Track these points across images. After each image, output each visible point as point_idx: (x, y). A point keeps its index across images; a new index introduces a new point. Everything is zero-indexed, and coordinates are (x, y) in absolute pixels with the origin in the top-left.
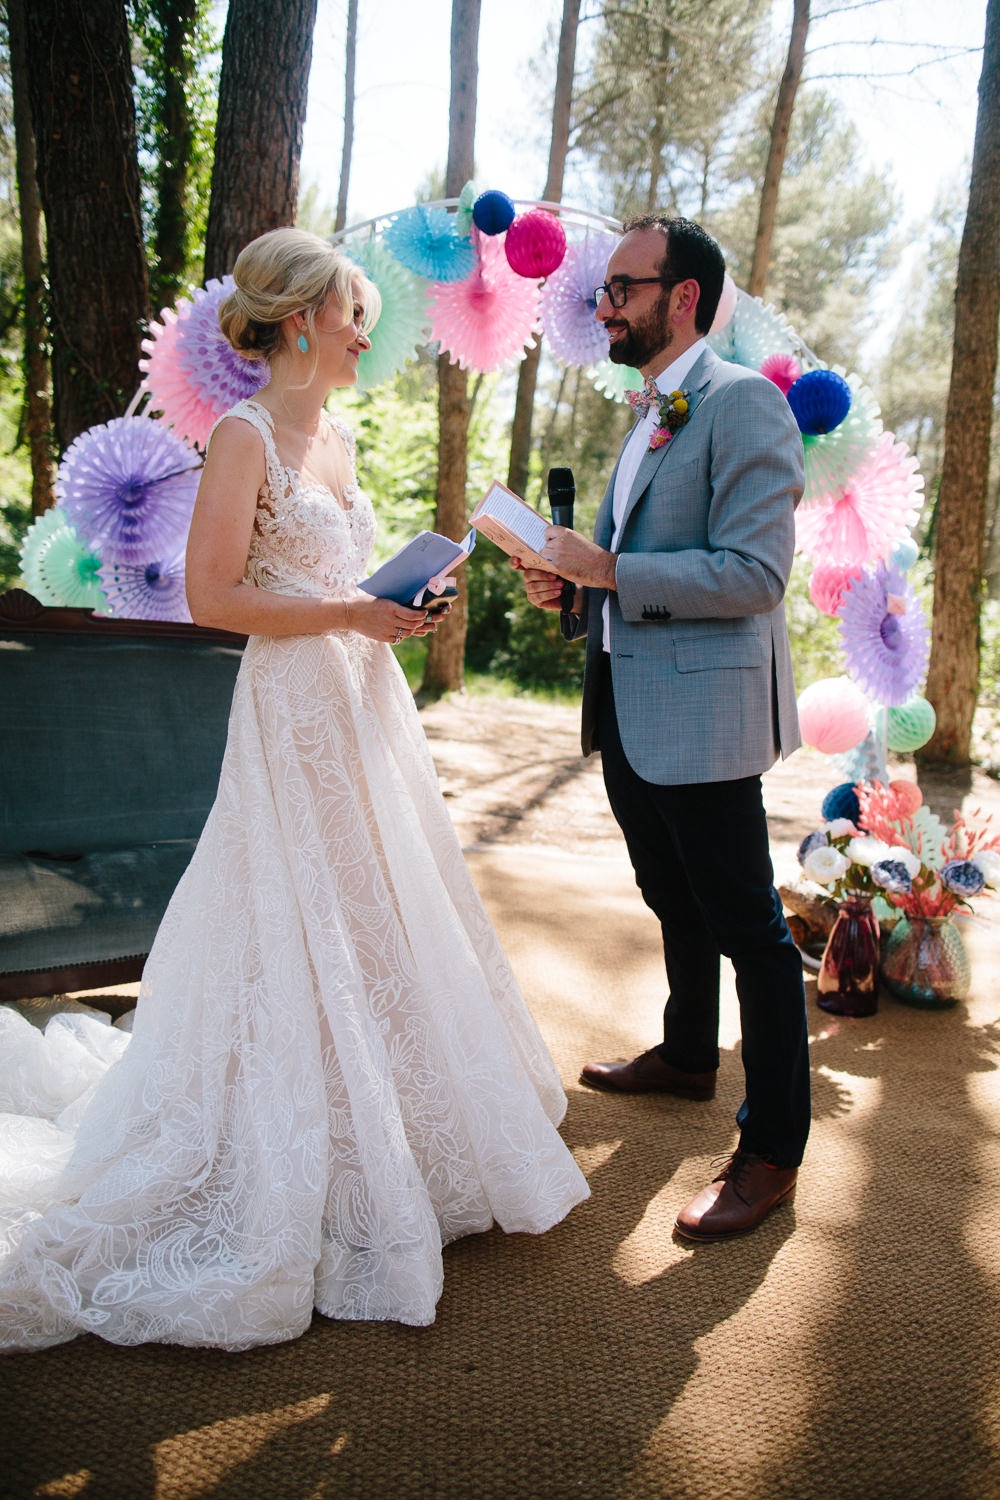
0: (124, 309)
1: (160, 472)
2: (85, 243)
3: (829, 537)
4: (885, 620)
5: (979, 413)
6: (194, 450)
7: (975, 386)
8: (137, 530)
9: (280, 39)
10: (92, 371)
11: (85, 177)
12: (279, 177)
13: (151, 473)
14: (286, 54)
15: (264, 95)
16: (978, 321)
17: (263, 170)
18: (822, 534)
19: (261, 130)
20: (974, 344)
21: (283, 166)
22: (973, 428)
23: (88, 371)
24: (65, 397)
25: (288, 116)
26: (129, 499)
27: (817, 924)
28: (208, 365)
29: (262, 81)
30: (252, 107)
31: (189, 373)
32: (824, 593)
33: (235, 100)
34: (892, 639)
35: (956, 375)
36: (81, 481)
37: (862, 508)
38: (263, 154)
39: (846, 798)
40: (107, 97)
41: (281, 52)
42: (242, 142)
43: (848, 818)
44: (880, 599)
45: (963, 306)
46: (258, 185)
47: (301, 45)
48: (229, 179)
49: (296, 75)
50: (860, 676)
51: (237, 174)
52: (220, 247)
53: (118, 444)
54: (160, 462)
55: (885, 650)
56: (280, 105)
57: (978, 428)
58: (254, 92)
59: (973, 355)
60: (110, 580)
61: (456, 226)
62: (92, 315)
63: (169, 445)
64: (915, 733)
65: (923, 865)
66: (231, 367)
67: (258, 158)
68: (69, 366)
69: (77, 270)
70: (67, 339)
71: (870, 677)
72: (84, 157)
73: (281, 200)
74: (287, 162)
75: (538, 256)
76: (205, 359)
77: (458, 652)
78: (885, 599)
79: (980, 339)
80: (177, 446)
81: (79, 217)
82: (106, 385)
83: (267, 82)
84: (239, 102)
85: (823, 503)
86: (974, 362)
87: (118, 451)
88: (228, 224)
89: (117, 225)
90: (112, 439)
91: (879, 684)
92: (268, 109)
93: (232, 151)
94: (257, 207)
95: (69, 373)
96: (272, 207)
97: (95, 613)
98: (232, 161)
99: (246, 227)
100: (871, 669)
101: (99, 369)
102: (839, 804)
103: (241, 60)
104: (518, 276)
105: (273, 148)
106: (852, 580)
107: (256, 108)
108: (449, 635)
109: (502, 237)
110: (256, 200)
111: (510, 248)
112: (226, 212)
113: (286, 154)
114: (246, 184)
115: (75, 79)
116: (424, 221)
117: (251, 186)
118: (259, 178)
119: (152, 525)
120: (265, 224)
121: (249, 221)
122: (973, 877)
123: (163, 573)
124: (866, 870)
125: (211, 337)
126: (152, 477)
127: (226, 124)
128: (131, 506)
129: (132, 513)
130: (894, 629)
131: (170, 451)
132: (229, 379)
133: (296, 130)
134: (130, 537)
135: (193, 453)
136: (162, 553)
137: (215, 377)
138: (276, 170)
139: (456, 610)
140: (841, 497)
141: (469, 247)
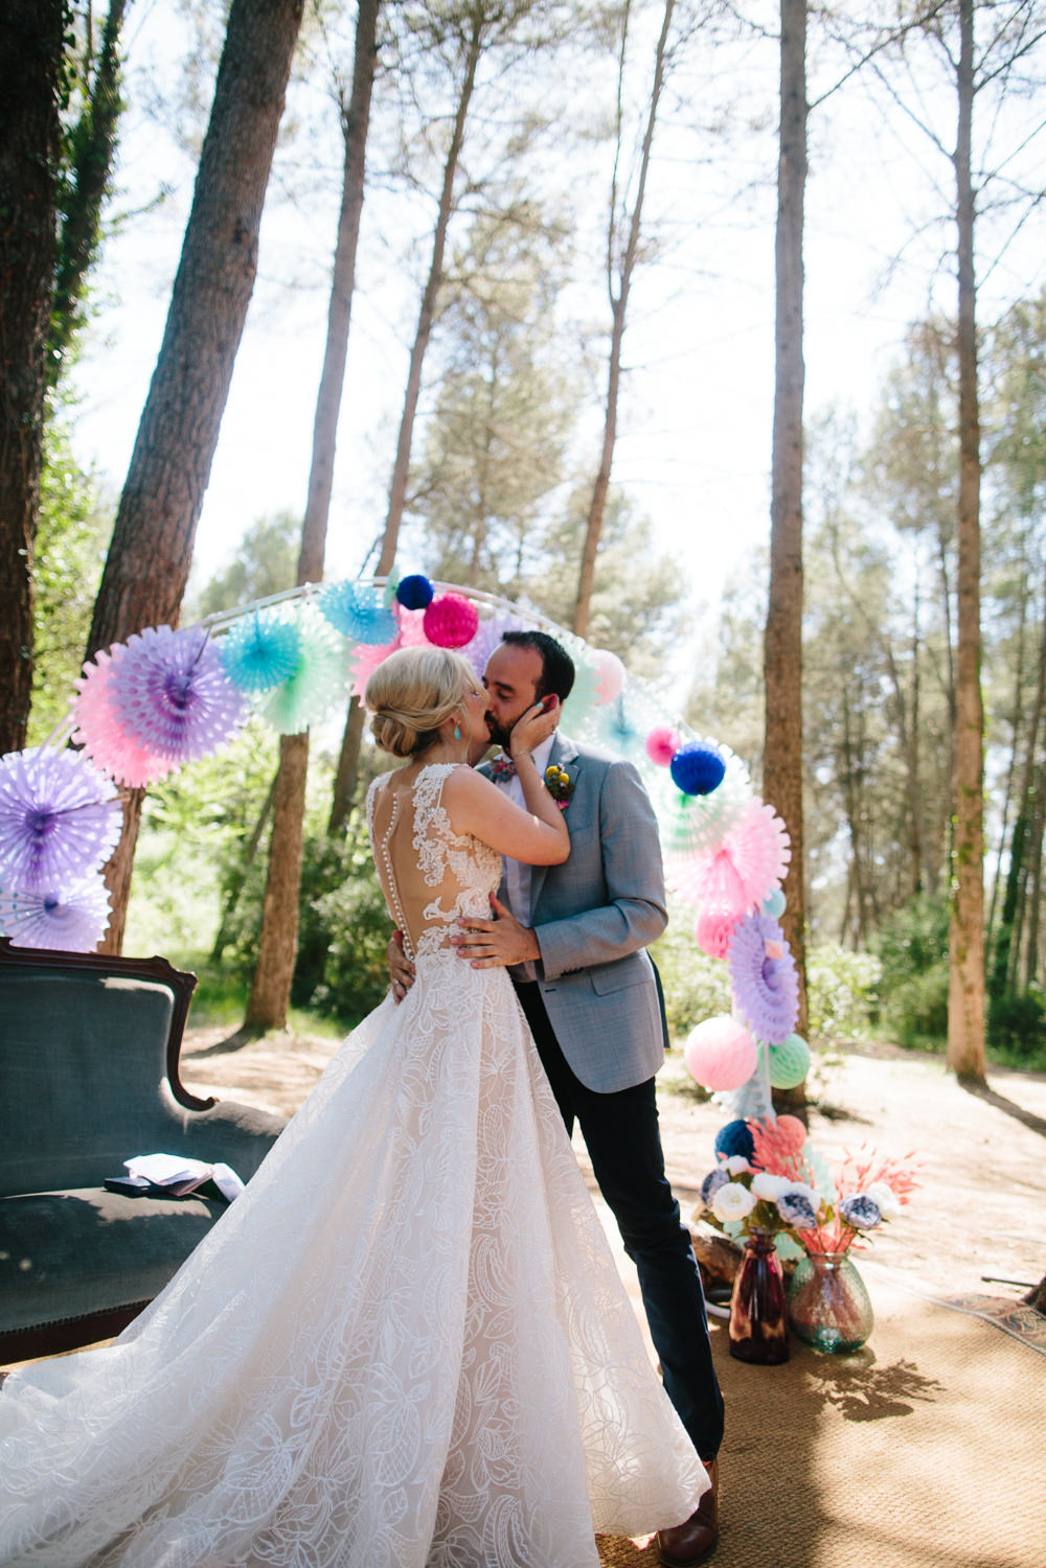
1: (75, 803)
3: (711, 887)
4: (765, 963)
5: (791, 772)
6: (110, 781)
7: (786, 748)
8: (44, 857)
9: (194, 423)
12: (180, 534)
13: (58, 805)
14: (198, 435)
15: (174, 465)
16: (785, 694)
17: (166, 527)
18: (705, 883)
19: (169, 493)
21: (185, 524)
22: (787, 785)
25: (194, 484)
26: (39, 826)
27: (716, 1268)
28: (137, 704)
29: (174, 453)
30: (162, 474)
31: (118, 710)
32: (713, 938)
33: (145, 466)
34: (773, 980)
37: (737, 861)
38: (167, 512)
39: (738, 1135)
40: (20, 451)
41: (194, 434)
42: (148, 501)
43: (742, 1155)
44: (759, 945)
46: (159, 539)
47: (212, 429)
48: (132, 530)
49: (205, 451)
50: (748, 1016)
51: (141, 528)
53: (32, 771)
54: (74, 793)
55: (767, 991)
56: (188, 475)
58: (165, 462)
59: (782, 722)
61: (381, 600)
63: (86, 776)
64: (795, 1070)
65: (822, 1200)
66: (159, 707)
67: (161, 517)
71: (756, 1017)
73: (179, 553)
74: (188, 521)
75: (453, 632)
76: (135, 698)
77: (286, 986)
78: (763, 944)
80: (93, 778)
83: (178, 455)
85: (704, 856)
87: (30, 778)
88: (125, 569)
90: (26, 767)
91: (763, 1023)
92: (177, 476)
93: (138, 506)
94: (156, 556)
96: (170, 557)
97: (11, 943)
98: (136, 517)
99: (144, 571)
100: (757, 1010)
102: (732, 1142)
103: (156, 437)
105: (177, 509)
106: (736, 923)
107: (165, 477)
108: (276, 969)
110: (157, 551)
111: (428, 622)
112: (125, 558)
114: (149, 541)
116: (353, 592)
117: (154, 540)
118: (161, 533)
119: (58, 853)
120: (163, 572)
121: (148, 569)
122: (870, 1210)
123: (62, 901)
124: (771, 1206)
125: (142, 678)
126: (63, 807)
127: (135, 485)
128: (41, 833)
129: (41, 841)
130: (772, 971)
131: (86, 782)
132: (156, 717)
133: (200, 495)
134: (36, 865)
135: (110, 783)
136: (67, 883)
137: (143, 715)
138: (178, 527)
139: (286, 943)
140: (719, 851)
141: (391, 618)
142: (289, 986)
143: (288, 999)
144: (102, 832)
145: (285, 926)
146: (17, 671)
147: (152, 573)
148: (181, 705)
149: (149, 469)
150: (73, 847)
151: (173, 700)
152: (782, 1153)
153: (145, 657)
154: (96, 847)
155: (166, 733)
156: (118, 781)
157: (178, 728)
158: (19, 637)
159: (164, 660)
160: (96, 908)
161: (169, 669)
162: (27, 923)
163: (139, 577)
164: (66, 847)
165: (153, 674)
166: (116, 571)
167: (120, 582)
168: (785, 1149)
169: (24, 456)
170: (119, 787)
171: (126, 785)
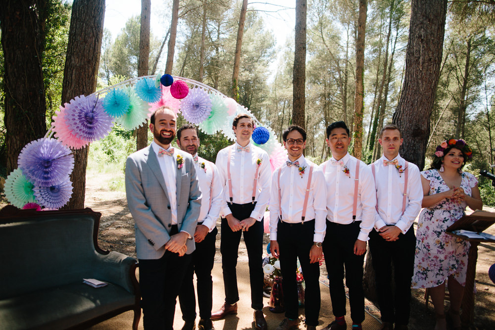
0: (34, 86)
1: (57, 156)
2: (20, 65)
7: (300, 107)
8: (49, 175)
9: (92, 9)
10: (21, 107)
11: (21, 44)
12: (91, 49)
13: (52, 158)
14: (94, 13)
15: (87, 24)
17: (86, 47)
19: (86, 35)
21: (93, 46)
22: (300, 119)
23: (19, 107)
28: (75, 124)
29: (86, 20)
30: (82, 28)
33: (76, 25)
36: (27, 159)
38: (86, 42)
41: (93, 12)
46: (84, 51)
48: (74, 48)
53: (42, 147)
54: (57, 153)
56: (92, 28)
58: (83, 23)
59: (298, 99)
60: (38, 192)
61: (157, 84)
62: (22, 88)
67: (84, 43)
68: (12, 105)
69: (16, 73)
70: (11, 96)
72: (20, 37)
73: (92, 56)
74: (94, 44)
75: (180, 93)
76: (74, 122)
80: (63, 148)
81: (17, 56)
82: (26, 111)
84: (78, 26)
87: (42, 149)
88: (73, 62)
89: (32, 59)
93: (75, 40)
94: (83, 58)
95: (12, 107)
98: (75, 43)
99: (80, 64)
104: (174, 98)
105: (89, 40)
107: (84, 28)
109: (170, 87)
110: (83, 55)
111: (172, 91)
112: (72, 58)
113: (93, 42)
115: (18, 13)
117: (82, 51)
118: (84, 49)
121: (81, 62)
123: (56, 187)
125: (76, 115)
126: (54, 158)
128: (47, 167)
129: (47, 170)
131: (61, 149)
132: (82, 128)
134: (46, 178)
135: (69, 149)
136: (57, 182)
137: (78, 127)
141: (160, 89)
144: (68, 166)
147: (82, 64)
148: (91, 123)
150: (58, 171)
151: (88, 121)
154: (68, 171)
155: (86, 133)
156: (72, 148)
157: (90, 131)
159: (83, 108)
161: (85, 111)
162: (45, 196)
163: (78, 65)
164: (56, 171)
167: (72, 67)
170: (73, 150)
171: (75, 149)
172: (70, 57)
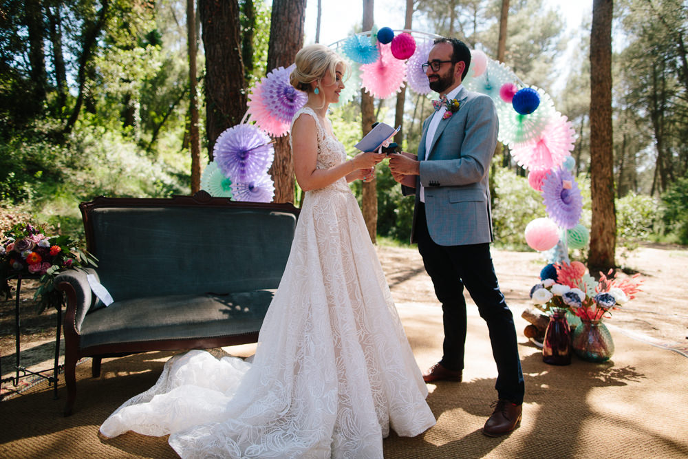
0: (235, 86)
1: (255, 145)
2: (220, 61)
3: (535, 157)
4: (562, 192)
5: (605, 108)
6: (267, 135)
7: (603, 96)
8: (245, 168)
10: (222, 110)
11: (220, 35)
12: (297, 30)
13: (249, 147)
17: (290, 28)
18: (532, 156)
19: (289, 12)
20: (600, 78)
21: (298, 25)
22: (603, 115)
23: (220, 110)
24: (212, 121)
25: (300, 6)
26: (242, 156)
27: (541, 328)
28: (274, 102)
31: (266, 106)
32: (535, 181)
34: (567, 199)
35: (594, 92)
36: (223, 150)
37: (548, 144)
38: (290, 21)
39: (550, 270)
40: (229, 5)
42: (282, 18)
43: (552, 278)
44: (560, 183)
45: (594, 63)
46: (288, 34)
48: (277, 31)
50: (552, 216)
51: (280, 30)
52: (273, 58)
53: (237, 135)
54: (254, 142)
55: (563, 204)
56: (296, 3)
57: (605, 114)
59: (600, 83)
60: (235, 189)
61: (369, 42)
62: (222, 89)
63: (258, 134)
64: (580, 241)
65: (586, 296)
66: (283, 103)
67: (288, 23)
68: (213, 109)
69: (217, 72)
70: (213, 98)
71: (557, 216)
72: (220, 28)
73: (297, 38)
74: (299, 24)
75: (404, 51)
76: (272, 100)
77: (374, 226)
78: (562, 183)
79: (603, 76)
80: (261, 135)
81: (217, 51)
82: (228, 116)
85: (532, 143)
86: (601, 86)
87: (238, 137)
88: (276, 49)
89: (232, 53)
90: (235, 133)
91: (561, 219)
92: (292, 4)
93: (278, 20)
94: (288, 42)
95: (213, 111)
96: (294, 41)
97: (231, 200)
98: (278, 24)
100: (558, 212)
101: (225, 109)
102: (548, 273)
104: (396, 59)
105: (294, 19)
106: (547, 174)
107: (287, 5)
109: (390, 44)
110: (288, 39)
111: (393, 48)
112: (275, 45)
113: (299, 21)
114: (283, 33)
116: (358, 41)
117: (286, 34)
118: (288, 31)
119: (251, 167)
120: (291, 48)
121: (285, 48)
122: (610, 300)
123: (255, 186)
124: (560, 298)
125: (275, 91)
126: (251, 147)
127: (275, 11)
128: (244, 158)
129: (244, 162)
130: (567, 195)
131: (258, 137)
132: (282, 107)
133: (303, 11)
134: (243, 172)
135: (268, 137)
136: (255, 178)
137: (276, 107)
138: (295, 27)
139: (372, 208)
140: (539, 140)
141: (376, 50)
142: (376, 226)
143: (376, 232)
144: (267, 157)
145: (372, 201)
146: (241, 99)
147: (287, 49)
148: (292, 101)
149: (280, 3)
150: (256, 163)
151: (288, 99)
152: (571, 278)
153: (274, 82)
154: (265, 163)
155: (287, 113)
156: (271, 135)
157: (292, 111)
158: (239, 85)
159: (282, 82)
160: (269, 188)
162: (243, 195)
163: (282, 52)
164: (254, 164)
165: (279, 89)
166: (273, 50)
168: (572, 275)
169: (231, 7)
170: (272, 138)
171: (274, 136)
172: (273, 43)
